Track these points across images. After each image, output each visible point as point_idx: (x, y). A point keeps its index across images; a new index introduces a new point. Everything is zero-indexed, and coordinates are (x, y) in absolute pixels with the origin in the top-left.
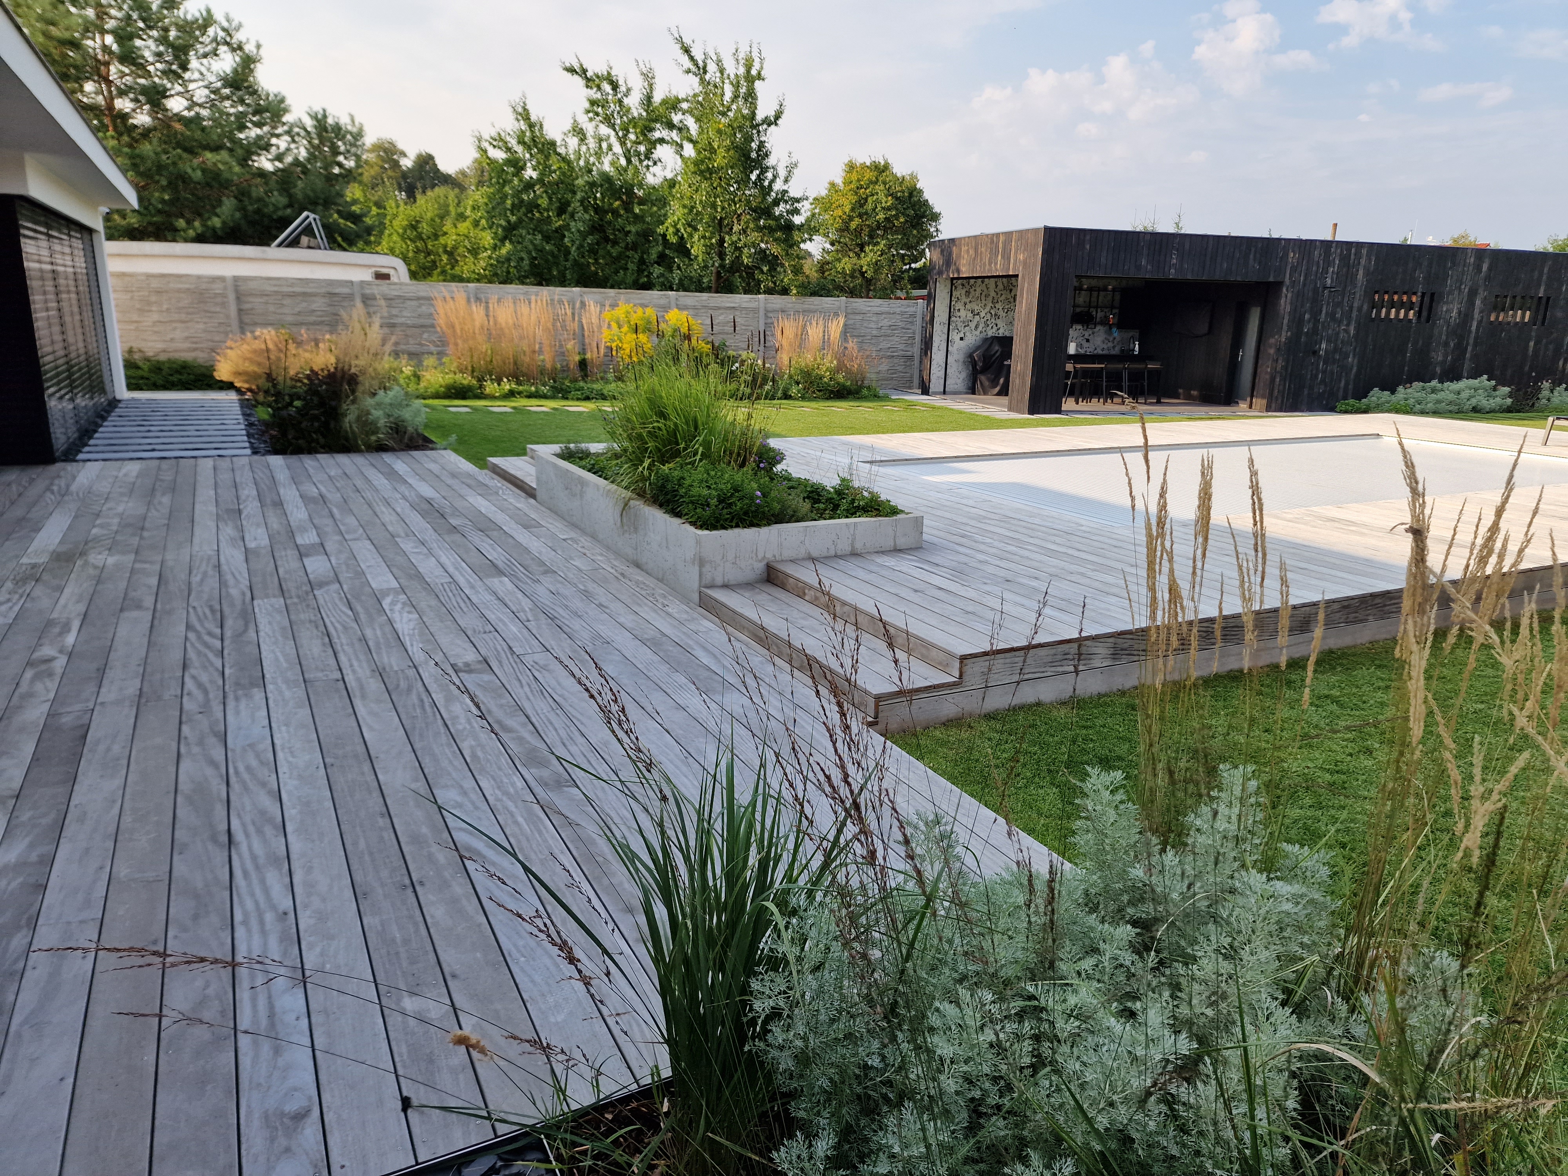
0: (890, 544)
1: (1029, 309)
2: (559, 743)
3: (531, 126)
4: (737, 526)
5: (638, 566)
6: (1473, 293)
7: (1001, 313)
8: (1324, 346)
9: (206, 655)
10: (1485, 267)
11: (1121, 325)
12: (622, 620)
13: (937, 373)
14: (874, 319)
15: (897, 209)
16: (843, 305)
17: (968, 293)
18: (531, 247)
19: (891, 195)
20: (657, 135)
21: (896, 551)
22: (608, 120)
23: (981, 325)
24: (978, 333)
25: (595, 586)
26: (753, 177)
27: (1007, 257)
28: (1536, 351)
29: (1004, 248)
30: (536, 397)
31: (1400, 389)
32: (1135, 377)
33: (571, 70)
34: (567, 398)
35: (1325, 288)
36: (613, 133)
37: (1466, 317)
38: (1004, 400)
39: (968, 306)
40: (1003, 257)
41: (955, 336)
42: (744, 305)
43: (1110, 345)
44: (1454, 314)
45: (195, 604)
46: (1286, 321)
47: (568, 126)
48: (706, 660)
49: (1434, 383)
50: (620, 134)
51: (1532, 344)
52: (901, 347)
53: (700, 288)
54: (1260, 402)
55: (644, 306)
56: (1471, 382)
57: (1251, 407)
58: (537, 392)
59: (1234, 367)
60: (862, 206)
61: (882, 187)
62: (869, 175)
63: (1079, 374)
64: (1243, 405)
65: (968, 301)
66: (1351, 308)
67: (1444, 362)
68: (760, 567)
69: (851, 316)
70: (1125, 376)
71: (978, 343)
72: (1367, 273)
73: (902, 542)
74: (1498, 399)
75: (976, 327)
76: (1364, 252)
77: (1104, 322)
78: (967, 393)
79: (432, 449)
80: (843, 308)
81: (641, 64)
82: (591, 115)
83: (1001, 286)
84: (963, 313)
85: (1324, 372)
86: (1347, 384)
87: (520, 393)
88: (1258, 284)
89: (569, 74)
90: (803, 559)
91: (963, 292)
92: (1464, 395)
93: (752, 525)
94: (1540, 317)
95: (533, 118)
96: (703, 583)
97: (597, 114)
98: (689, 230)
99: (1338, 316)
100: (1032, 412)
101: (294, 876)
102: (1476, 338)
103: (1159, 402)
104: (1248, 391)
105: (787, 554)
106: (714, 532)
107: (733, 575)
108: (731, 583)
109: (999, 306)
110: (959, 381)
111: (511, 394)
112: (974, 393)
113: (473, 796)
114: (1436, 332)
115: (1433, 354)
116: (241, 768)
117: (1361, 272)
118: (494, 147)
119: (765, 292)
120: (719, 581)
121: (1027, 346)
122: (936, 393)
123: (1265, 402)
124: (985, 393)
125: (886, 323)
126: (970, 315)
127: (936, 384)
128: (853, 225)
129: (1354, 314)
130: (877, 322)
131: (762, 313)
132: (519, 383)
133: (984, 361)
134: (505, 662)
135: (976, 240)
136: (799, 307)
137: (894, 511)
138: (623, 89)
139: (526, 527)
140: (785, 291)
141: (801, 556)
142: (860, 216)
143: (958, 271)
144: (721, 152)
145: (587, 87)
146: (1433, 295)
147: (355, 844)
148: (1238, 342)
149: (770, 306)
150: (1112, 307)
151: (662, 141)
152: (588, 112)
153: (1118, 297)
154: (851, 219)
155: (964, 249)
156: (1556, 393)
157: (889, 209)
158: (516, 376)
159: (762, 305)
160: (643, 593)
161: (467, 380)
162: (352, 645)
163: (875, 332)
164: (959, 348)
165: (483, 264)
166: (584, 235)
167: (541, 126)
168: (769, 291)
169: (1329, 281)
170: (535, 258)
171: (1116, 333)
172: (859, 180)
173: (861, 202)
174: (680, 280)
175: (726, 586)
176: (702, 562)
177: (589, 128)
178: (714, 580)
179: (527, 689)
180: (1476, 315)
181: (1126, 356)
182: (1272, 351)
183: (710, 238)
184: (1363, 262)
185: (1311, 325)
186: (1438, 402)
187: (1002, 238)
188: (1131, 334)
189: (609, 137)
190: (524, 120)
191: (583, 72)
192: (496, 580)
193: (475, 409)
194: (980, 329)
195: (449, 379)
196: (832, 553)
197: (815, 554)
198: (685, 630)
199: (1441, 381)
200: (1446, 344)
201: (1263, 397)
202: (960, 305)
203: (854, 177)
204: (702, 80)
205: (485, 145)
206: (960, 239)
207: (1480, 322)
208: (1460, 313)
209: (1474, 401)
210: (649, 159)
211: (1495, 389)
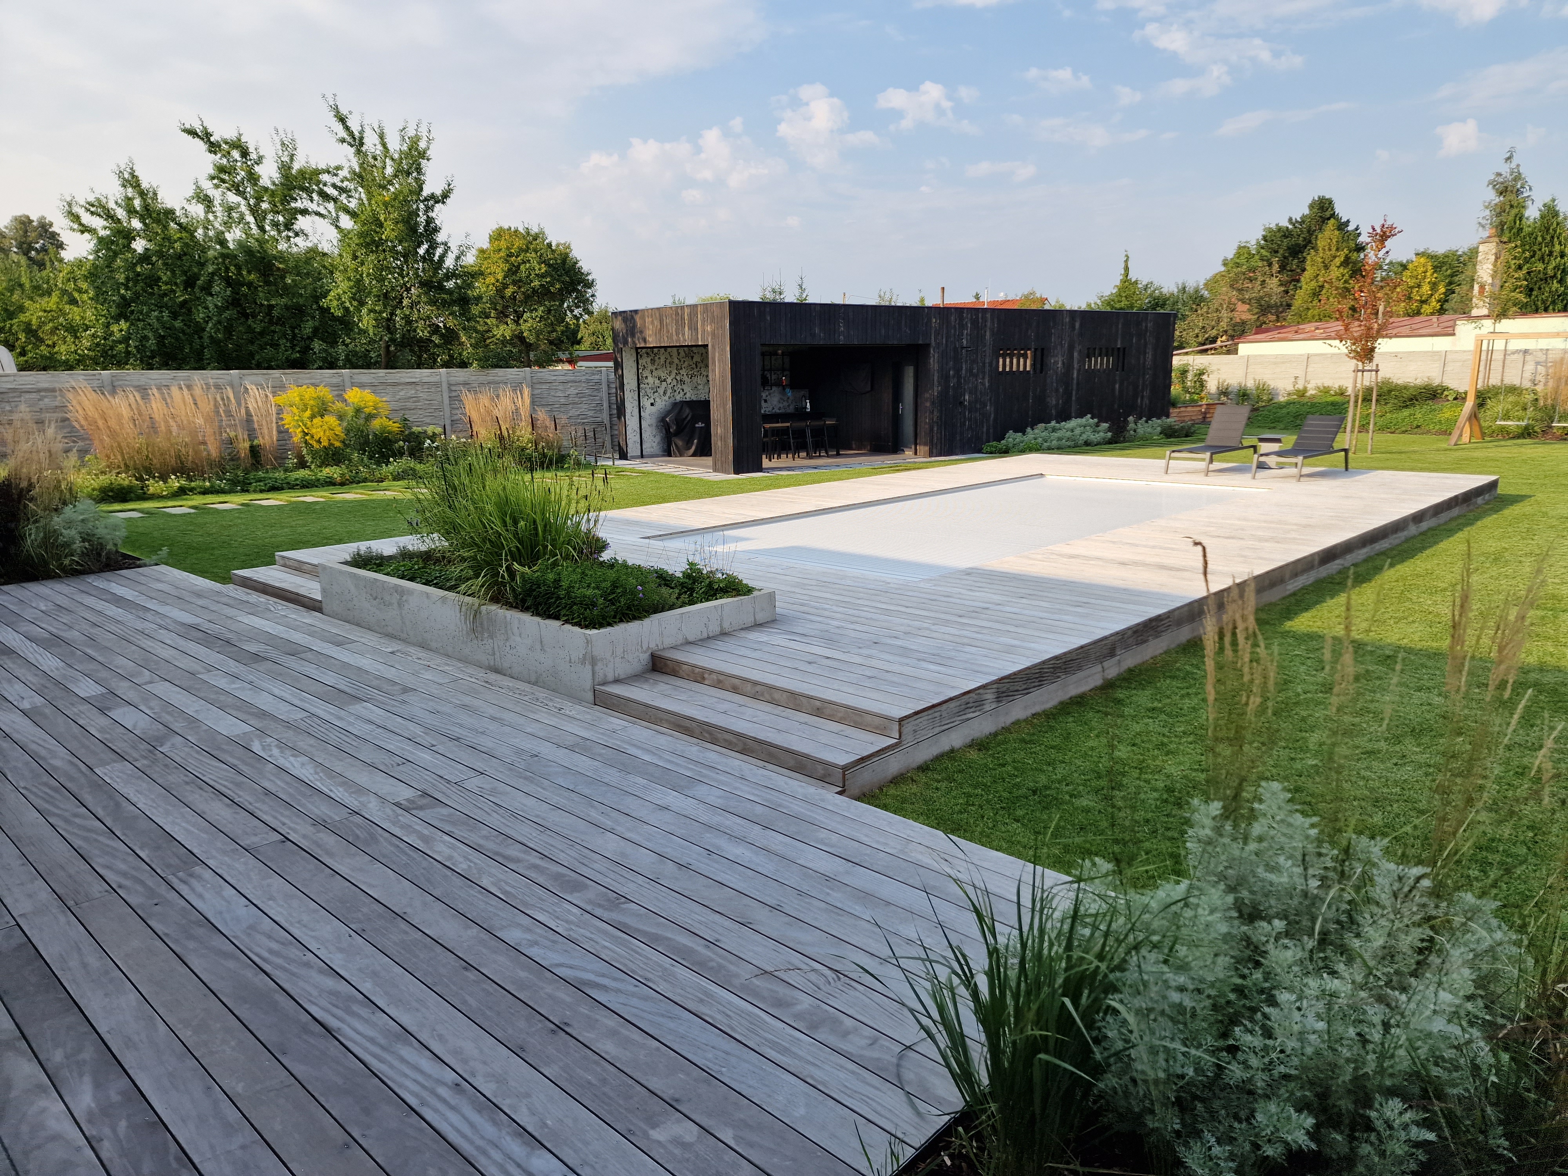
0: (750, 621)
1: (723, 377)
2: (577, 863)
3: (142, 194)
4: (621, 621)
5: (497, 671)
6: (1071, 348)
7: (686, 378)
8: (967, 397)
9: (96, 840)
10: (1077, 325)
11: (793, 386)
12: (529, 730)
13: (633, 438)
14: (561, 388)
15: (551, 276)
16: (528, 376)
17: (653, 361)
18: (156, 325)
19: (544, 262)
20: (298, 204)
21: (757, 626)
22: (237, 189)
23: (669, 391)
24: (666, 398)
25: (469, 698)
26: (421, 251)
27: (694, 328)
28: (1121, 391)
29: (690, 320)
30: (212, 493)
31: (1029, 430)
32: (817, 433)
33: (192, 133)
34: (248, 491)
35: (963, 348)
36: (243, 202)
37: (1068, 367)
38: (708, 460)
39: (655, 373)
40: (690, 328)
41: (646, 402)
42: (426, 380)
43: (785, 404)
44: (1060, 365)
45: (22, 784)
46: (936, 378)
47: (190, 191)
48: (647, 758)
49: (1053, 423)
50: (252, 202)
51: (1117, 386)
52: (591, 413)
53: (368, 365)
54: (923, 449)
55: (316, 385)
56: (1079, 421)
57: (916, 453)
58: (212, 486)
59: (897, 420)
60: (515, 273)
61: (533, 255)
62: (518, 243)
63: (769, 434)
64: (909, 453)
65: (654, 368)
66: (984, 363)
67: (1057, 404)
68: (645, 657)
69: (538, 386)
70: (808, 432)
71: (669, 408)
72: (993, 334)
73: (761, 617)
74: (1102, 434)
75: (665, 393)
76: (988, 315)
77: (778, 384)
78: (663, 456)
79: (139, 566)
80: (529, 379)
81: (281, 132)
82: (215, 181)
83: (682, 354)
84: (650, 380)
85: (970, 420)
86: (988, 430)
87: (192, 490)
88: (909, 346)
89: (190, 137)
90: (682, 645)
91: (649, 360)
92: (1077, 431)
93: (634, 618)
94: (1120, 364)
95: (144, 185)
96: (597, 680)
97: (223, 181)
98: (355, 303)
99: (975, 371)
100: (737, 471)
101: (432, 1048)
102: (1078, 384)
103: (838, 455)
104: (912, 439)
105: (668, 641)
106: (602, 630)
107: (622, 669)
108: (622, 677)
109: (683, 372)
110: (655, 445)
111: (182, 492)
112: (670, 455)
113: (538, 931)
114: (1048, 381)
115: (1048, 399)
116: (266, 954)
117: (988, 334)
118: (92, 213)
119: (442, 366)
120: (610, 677)
121: (725, 411)
122: (634, 458)
123: (927, 448)
124: (681, 455)
125: (572, 391)
126: (657, 381)
127: (633, 448)
128: (508, 292)
129: (987, 369)
130: (564, 391)
131: (445, 386)
132: (190, 479)
133: (677, 425)
134: (448, 792)
135: (660, 313)
136: (482, 379)
137: (749, 591)
138: (254, 156)
139: (339, 644)
140: (464, 365)
141: (679, 642)
142: (514, 283)
143: (645, 340)
144: (389, 225)
145: (210, 152)
146: (1043, 350)
147: (465, 1002)
148: (897, 397)
149: (453, 380)
150: (783, 370)
151: (304, 212)
152: (213, 178)
153: (787, 360)
154: (505, 286)
155: (648, 320)
156: (1139, 425)
157: (543, 276)
158: (181, 470)
159: (444, 379)
160: (526, 698)
161: (125, 480)
162: (264, 802)
163: (563, 400)
164: (651, 413)
165: (86, 343)
166: (221, 310)
167: (155, 194)
168: (447, 365)
169: (965, 341)
170: (163, 337)
171: (789, 392)
172: (508, 248)
173: (513, 270)
174: (347, 356)
175: (617, 681)
176: (594, 662)
177: (216, 194)
178: (605, 676)
179: (495, 815)
180: (1076, 366)
181: (799, 414)
182: (928, 404)
183: (381, 312)
184: (989, 324)
185: (955, 380)
186: (1059, 439)
187: (687, 311)
188: (802, 393)
189: (239, 205)
190: (134, 187)
191: (206, 136)
192: (357, 706)
193: (149, 513)
194: (668, 394)
195: (104, 480)
196: (705, 635)
197: (691, 639)
198: (601, 731)
199: (1058, 422)
200: (1057, 390)
201: (925, 444)
202: (646, 373)
203: (503, 244)
204: (359, 152)
205: (76, 209)
206: (643, 310)
207: (1079, 371)
208: (1063, 363)
209: (1084, 437)
210: (289, 230)
211: (1097, 425)
